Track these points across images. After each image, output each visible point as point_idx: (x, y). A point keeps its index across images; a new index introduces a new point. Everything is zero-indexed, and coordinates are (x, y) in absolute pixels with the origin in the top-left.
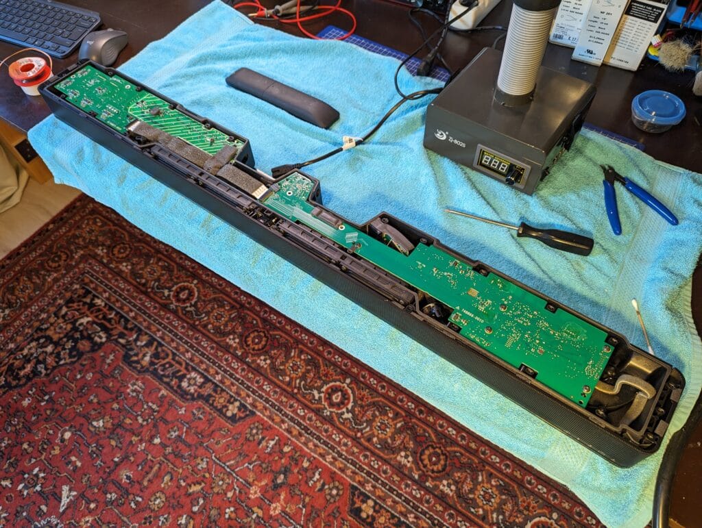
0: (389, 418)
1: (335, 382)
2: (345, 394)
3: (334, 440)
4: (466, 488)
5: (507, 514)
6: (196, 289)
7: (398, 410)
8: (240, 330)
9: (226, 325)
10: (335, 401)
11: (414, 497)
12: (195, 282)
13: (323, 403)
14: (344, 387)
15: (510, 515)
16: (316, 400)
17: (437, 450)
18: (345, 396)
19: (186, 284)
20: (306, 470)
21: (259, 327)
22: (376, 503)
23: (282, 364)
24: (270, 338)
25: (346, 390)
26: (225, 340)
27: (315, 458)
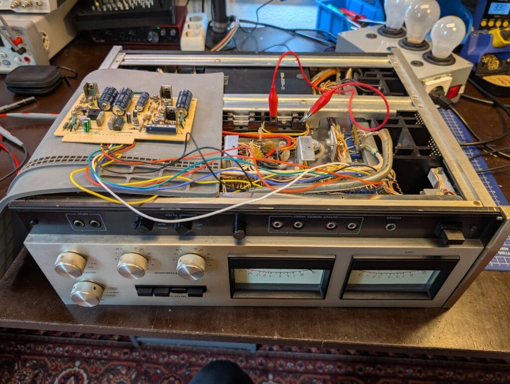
6: (82, 371)
12: (78, 363)
19: (68, 371)
21: (165, 374)
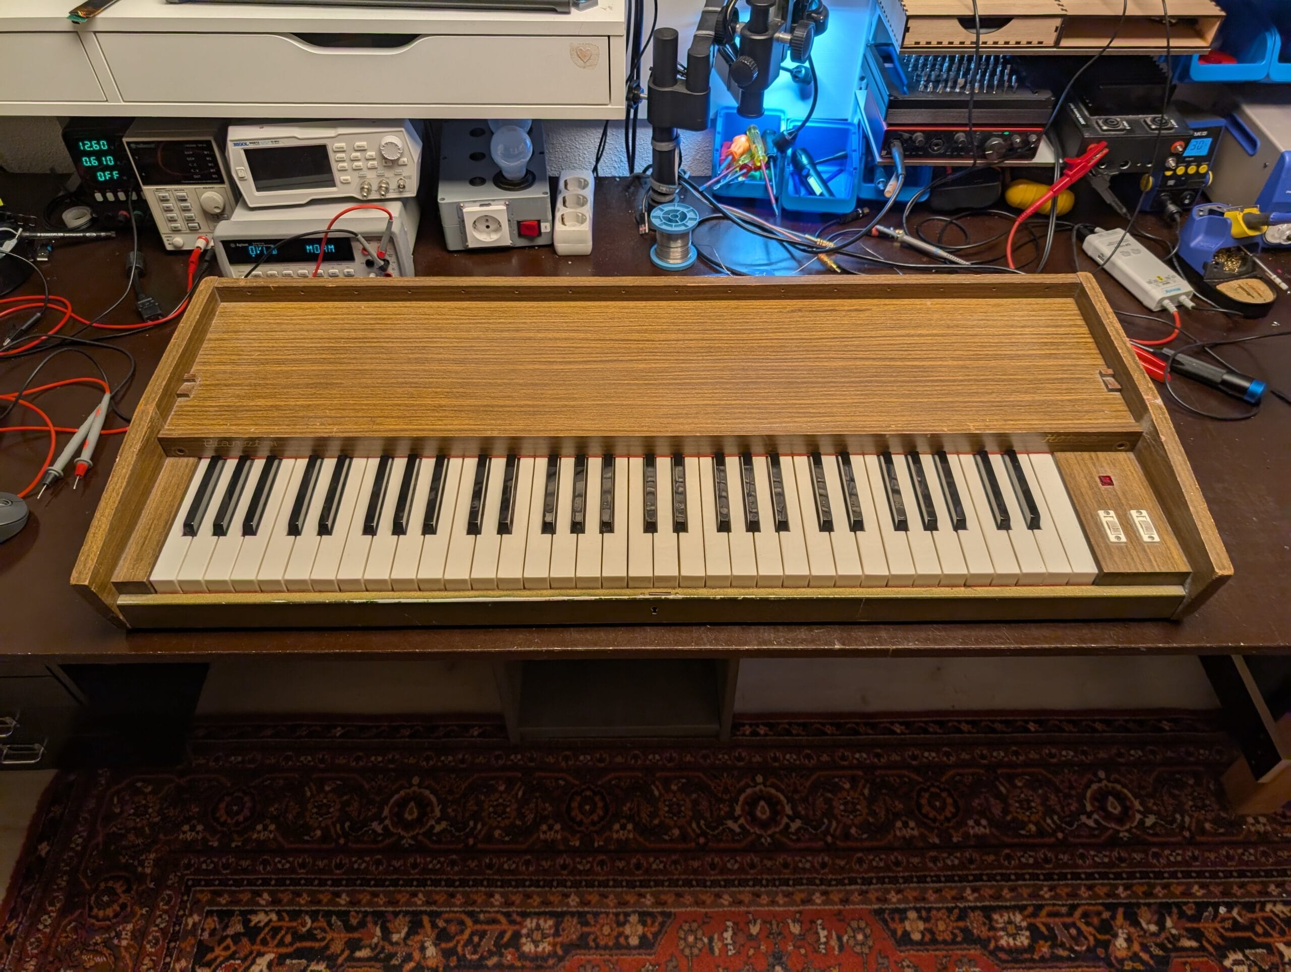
0: (848, 791)
1: (744, 792)
2: (771, 799)
3: (804, 869)
4: (997, 811)
6: (426, 792)
7: (850, 772)
8: (550, 809)
9: (521, 816)
10: (764, 817)
11: (953, 867)
12: (416, 780)
13: (752, 831)
14: (761, 791)
15: (1063, 808)
16: (739, 834)
17: (932, 789)
18: (773, 803)
19: (402, 793)
20: (802, 936)
21: (574, 786)
22: (918, 910)
23: (653, 815)
24: (603, 791)
25: (768, 793)
26: (538, 837)
27: (800, 912)
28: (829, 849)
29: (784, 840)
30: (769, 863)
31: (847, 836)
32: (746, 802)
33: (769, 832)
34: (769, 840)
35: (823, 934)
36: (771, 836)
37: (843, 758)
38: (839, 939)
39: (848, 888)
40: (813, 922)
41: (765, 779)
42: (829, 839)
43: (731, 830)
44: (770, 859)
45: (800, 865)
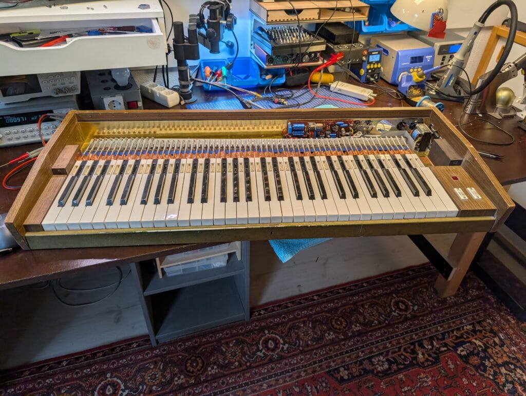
0: (303, 327)
1: (261, 339)
2: (273, 339)
3: (294, 363)
4: (361, 319)
5: (383, 312)
6: (115, 379)
7: (302, 320)
8: (177, 370)
9: (164, 377)
10: (272, 347)
11: (352, 346)
12: (109, 375)
13: (269, 354)
14: (268, 337)
15: (385, 312)
16: (263, 357)
17: (336, 318)
18: (274, 340)
19: (102, 383)
20: (301, 392)
21: (187, 357)
22: (344, 367)
23: (224, 360)
24: (199, 355)
25: (271, 336)
26: (174, 384)
27: (297, 382)
28: (302, 352)
29: (283, 354)
30: (279, 366)
31: (308, 345)
32: (263, 343)
33: (276, 353)
34: (277, 356)
35: (309, 388)
36: (277, 354)
37: (298, 315)
38: (316, 388)
39: (314, 366)
40: (303, 384)
41: (269, 331)
42: (301, 348)
43: (260, 356)
44: (279, 363)
45: (292, 362)
